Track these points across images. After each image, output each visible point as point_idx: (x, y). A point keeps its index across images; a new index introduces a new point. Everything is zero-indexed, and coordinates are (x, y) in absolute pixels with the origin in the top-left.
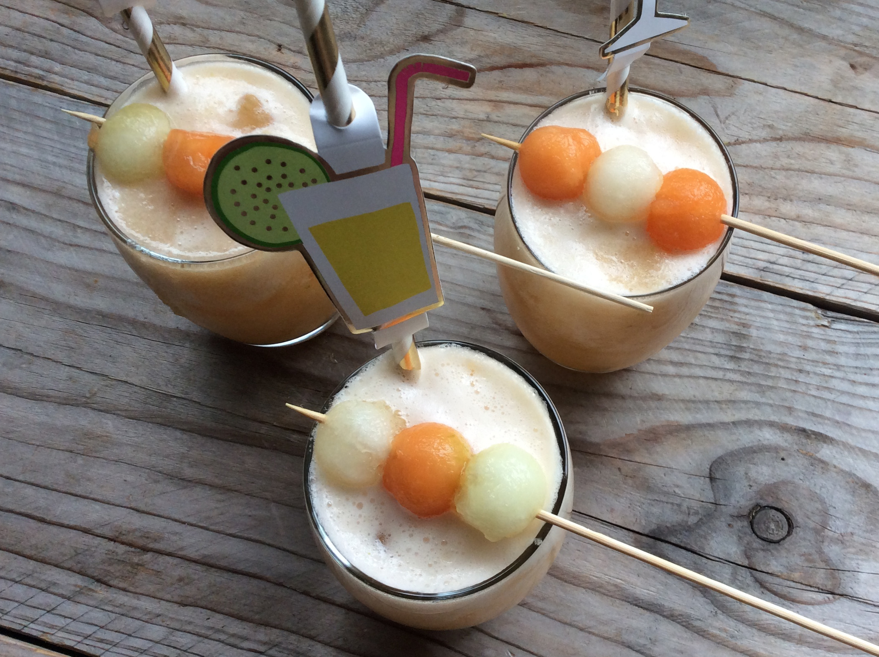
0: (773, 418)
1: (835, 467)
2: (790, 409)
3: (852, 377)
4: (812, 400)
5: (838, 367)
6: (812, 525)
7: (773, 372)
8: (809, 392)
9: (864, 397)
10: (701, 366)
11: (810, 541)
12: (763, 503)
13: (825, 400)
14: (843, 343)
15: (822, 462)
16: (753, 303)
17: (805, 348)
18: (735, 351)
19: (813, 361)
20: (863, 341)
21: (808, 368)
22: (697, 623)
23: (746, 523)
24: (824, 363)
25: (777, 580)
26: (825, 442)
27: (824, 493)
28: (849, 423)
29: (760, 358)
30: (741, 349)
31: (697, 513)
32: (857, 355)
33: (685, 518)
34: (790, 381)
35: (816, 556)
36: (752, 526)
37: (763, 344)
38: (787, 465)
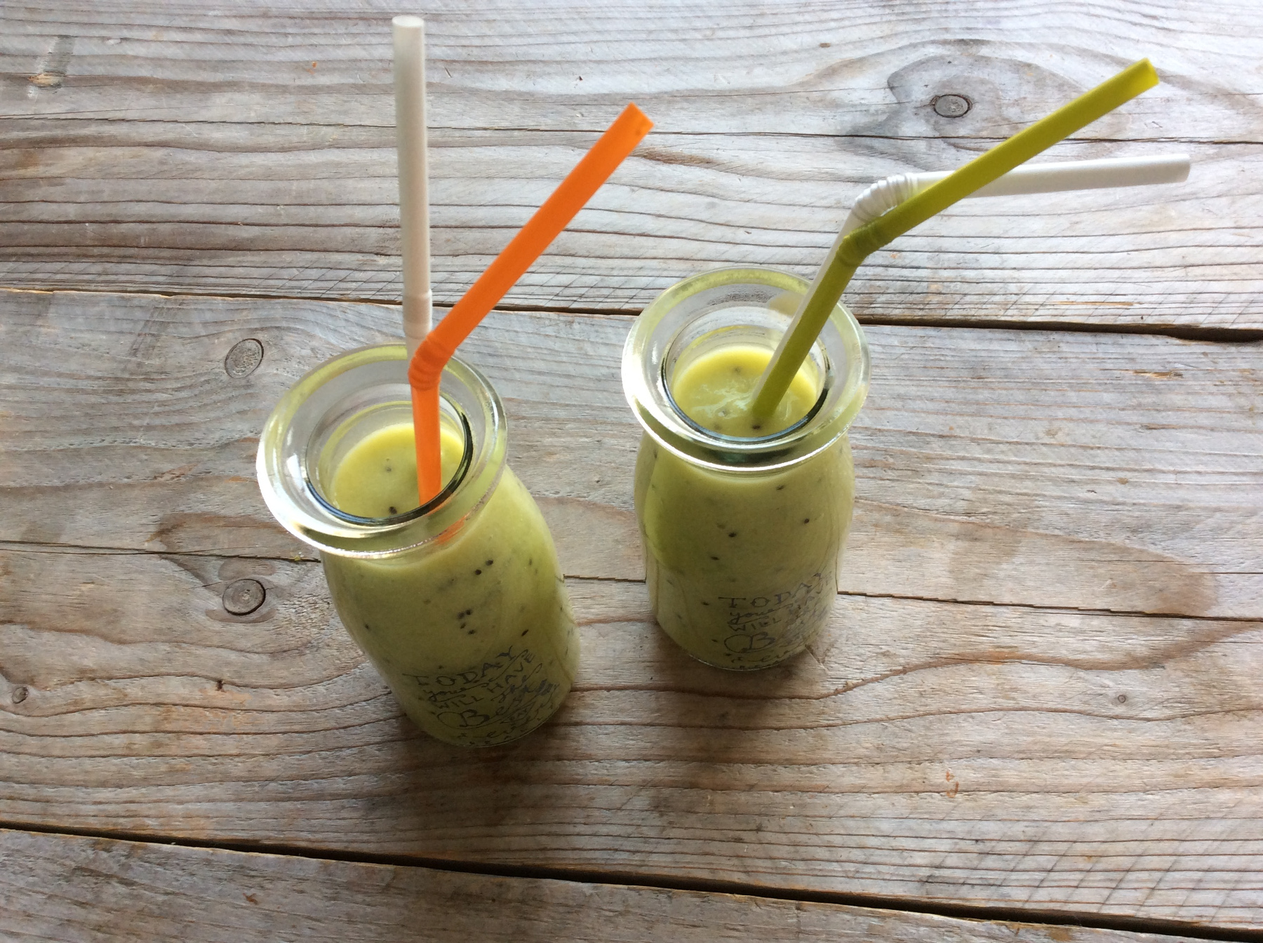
0: (932, 38)
1: (996, 58)
2: (947, 30)
4: (964, 19)
8: (959, 15)
9: (1006, 9)
10: (861, 17)
12: (941, 94)
13: (976, 18)
15: (985, 57)
23: (929, 109)
26: (983, 44)
27: (992, 78)
31: (884, 112)
33: (875, 118)
34: (939, 11)
35: (998, 118)
36: (935, 111)
38: (955, 65)
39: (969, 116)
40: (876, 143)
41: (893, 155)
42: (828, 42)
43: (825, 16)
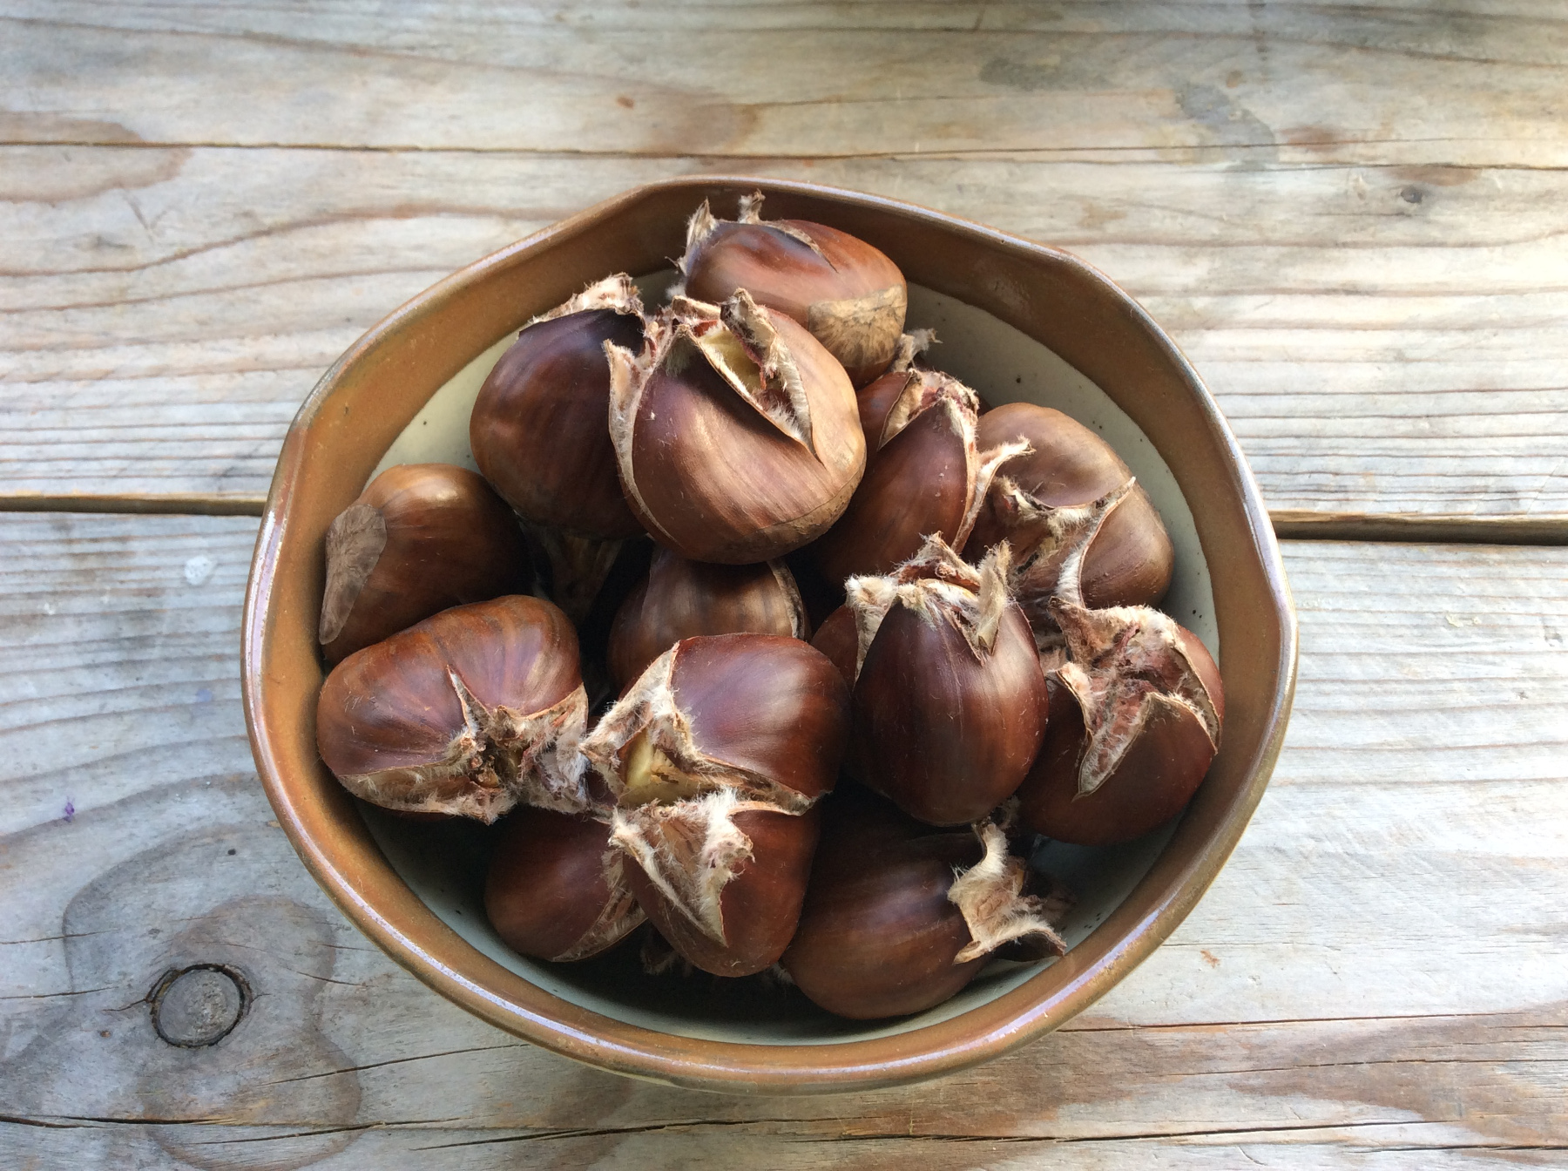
6: (295, 982)
10: (51, 700)
11: (289, 1019)
12: (183, 962)
16: (168, 544)
18: (131, 650)
29: (185, 648)
30: (142, 642)
31: (25, 1027)
35: (306, 1051)
36: (155, 1022)
37: (191, 621)
38: (242, 861)
39: (234, 1045)
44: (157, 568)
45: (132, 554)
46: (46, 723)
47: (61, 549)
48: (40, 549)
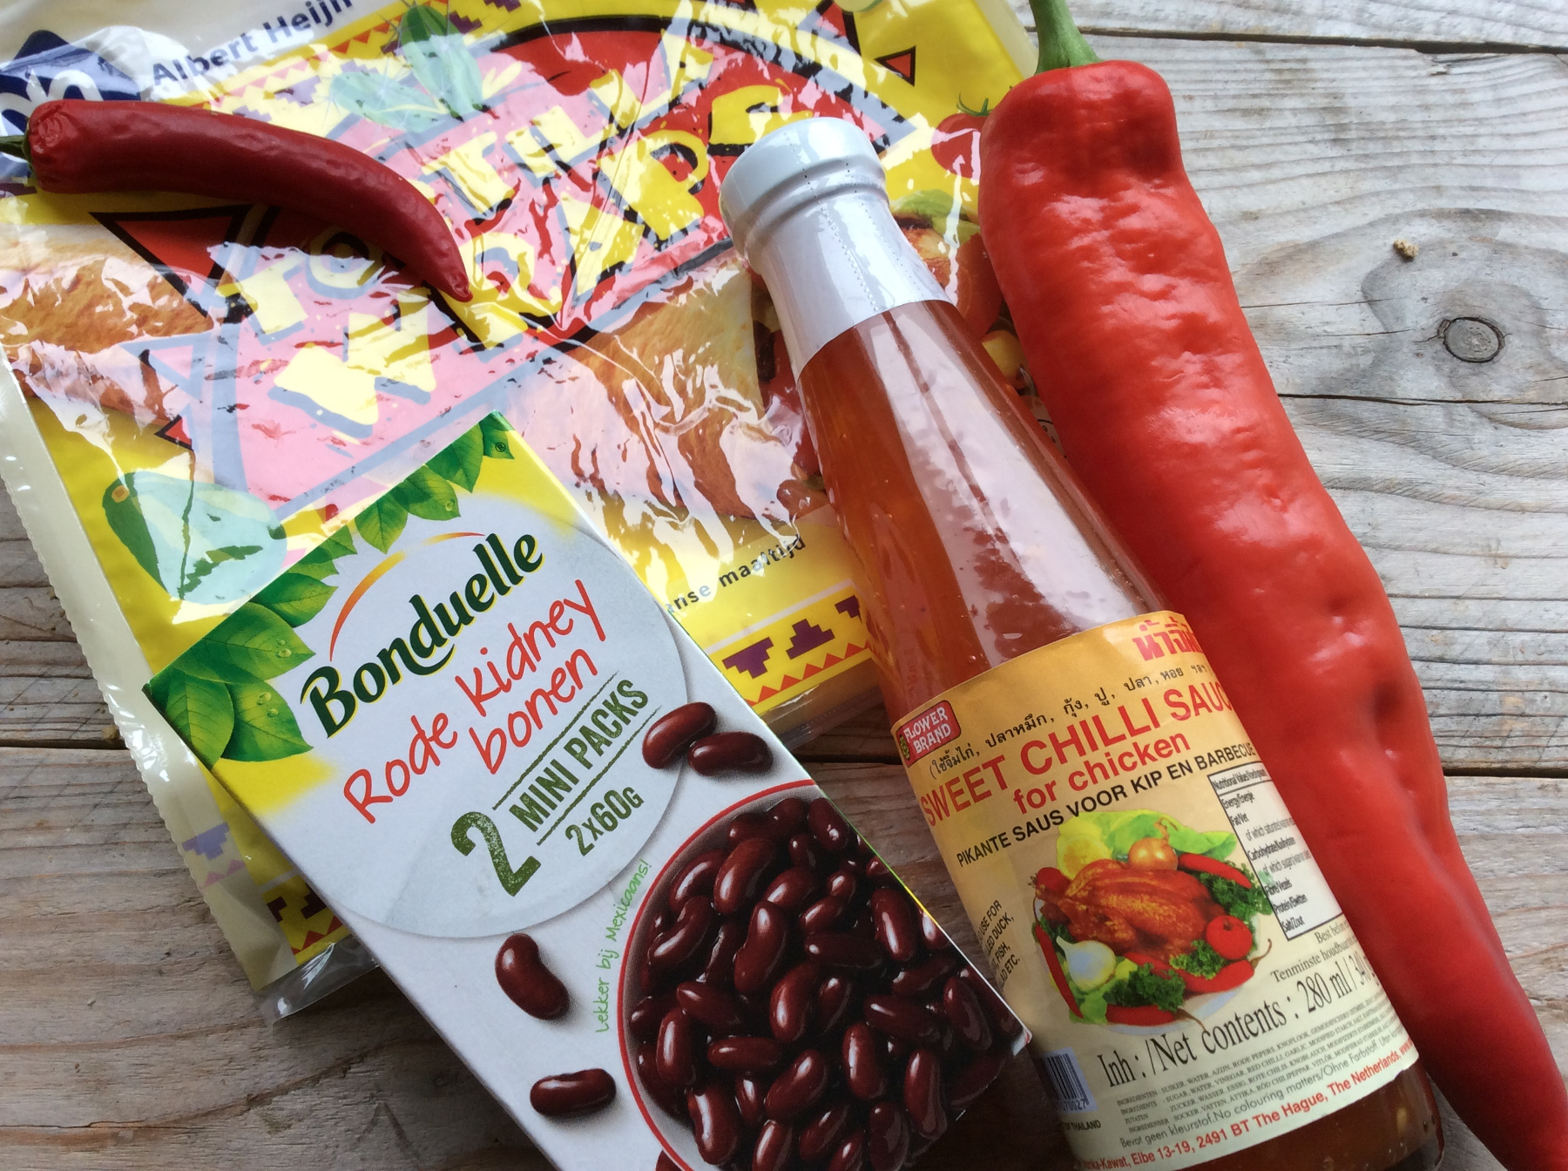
0: (1420, 206)
1: (1526, 248)
2: (1438, 189)
3: (1505, 130)
4: (1463, 170)
5: (1480, 121)
6: (1526, 327)
7: (1397, 147)
8: (1455, 162)
9: (1527, 151)
10: (1297, 162)
11: (1532, 348)
12: (1451, 315)
13: (1481, 167)
14: (1475, 90)
15: (1508, 245)
16: (1335, 65)
17: (1426, 107)
18: (1336, 132)
19: (1445, 121)
20: (1500, 81)
21: (1441, 131)
22: (1426, 488)
23: (1439, 346)
24: (1461, 121)
25: (1509, 408)
26: (1500, 220)
27: (1524, 284)
28: (1523, 188)
29: (1372, 132)
30: (1342, 127)
31: (1366, 351)
32: (1498, 101)
33: (1354, 361)
34: (1423, 153)
35: (1547, 365)
36: (1448, 348)
37: (1369, 115)
38: (1463, 260)
39: (1503, 361)
40: (1365, 410)
41: (1392, 434)
42: (1254, 209)
43: (1239, 158)
44: (1334, 80)
45: (1312, 70)
46: (1301, 176)
47: (1263, 66)
48: (1250, 66)
